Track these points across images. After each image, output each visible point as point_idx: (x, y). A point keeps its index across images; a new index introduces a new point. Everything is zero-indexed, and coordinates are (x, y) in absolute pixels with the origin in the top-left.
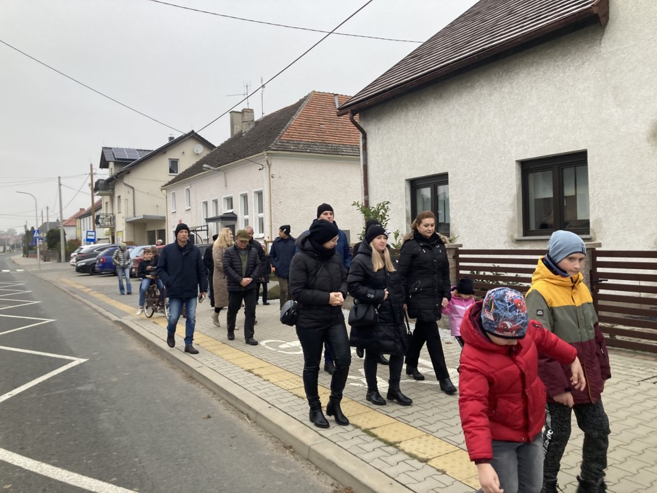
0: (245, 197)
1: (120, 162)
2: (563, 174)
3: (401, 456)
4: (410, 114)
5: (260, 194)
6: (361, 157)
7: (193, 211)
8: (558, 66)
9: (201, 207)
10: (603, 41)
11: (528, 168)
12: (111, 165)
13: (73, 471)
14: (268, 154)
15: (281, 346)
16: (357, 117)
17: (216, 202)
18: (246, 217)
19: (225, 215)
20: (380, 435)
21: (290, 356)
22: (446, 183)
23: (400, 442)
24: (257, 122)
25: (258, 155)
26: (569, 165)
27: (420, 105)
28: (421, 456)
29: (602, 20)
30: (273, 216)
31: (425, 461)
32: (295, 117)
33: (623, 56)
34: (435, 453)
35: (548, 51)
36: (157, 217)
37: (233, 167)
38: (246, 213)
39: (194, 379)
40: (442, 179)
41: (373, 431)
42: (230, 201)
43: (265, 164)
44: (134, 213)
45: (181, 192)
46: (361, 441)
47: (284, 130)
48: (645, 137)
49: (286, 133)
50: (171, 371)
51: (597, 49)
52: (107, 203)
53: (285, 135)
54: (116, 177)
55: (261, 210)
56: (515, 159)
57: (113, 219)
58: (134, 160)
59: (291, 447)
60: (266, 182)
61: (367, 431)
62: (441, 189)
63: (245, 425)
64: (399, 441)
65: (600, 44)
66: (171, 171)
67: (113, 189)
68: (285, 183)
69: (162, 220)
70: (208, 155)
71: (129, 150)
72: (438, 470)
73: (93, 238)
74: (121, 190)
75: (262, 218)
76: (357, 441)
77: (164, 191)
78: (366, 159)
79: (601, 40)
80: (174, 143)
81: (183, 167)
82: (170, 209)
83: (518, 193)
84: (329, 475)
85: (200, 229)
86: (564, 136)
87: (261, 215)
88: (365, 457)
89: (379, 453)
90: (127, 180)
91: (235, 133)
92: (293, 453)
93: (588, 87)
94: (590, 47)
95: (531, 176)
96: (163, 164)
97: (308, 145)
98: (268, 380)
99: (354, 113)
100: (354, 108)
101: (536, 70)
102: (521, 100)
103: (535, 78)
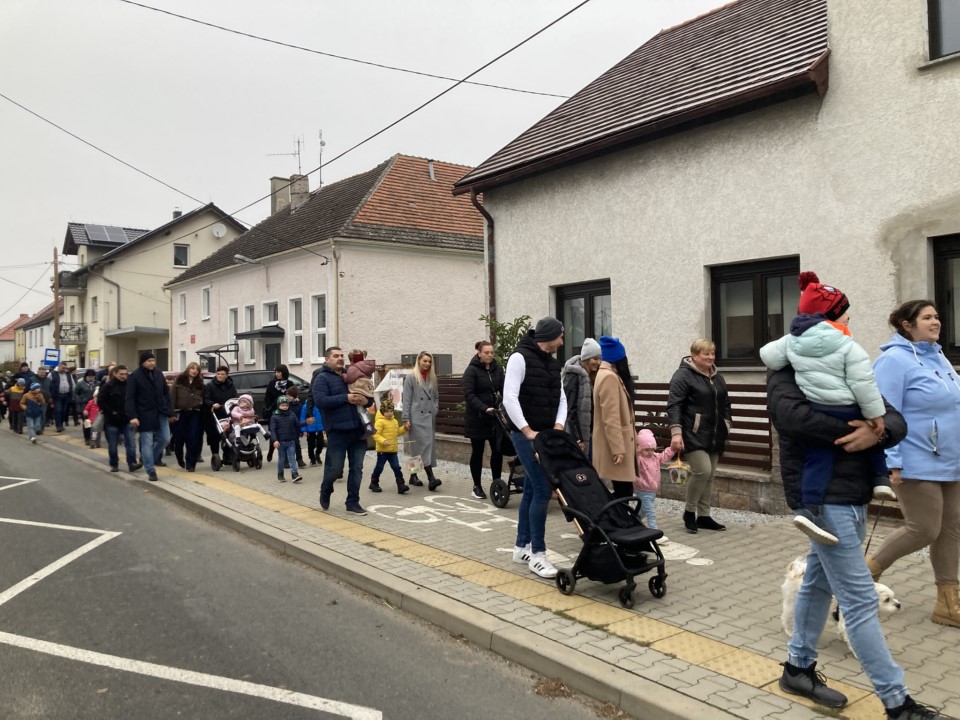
0: (297, 303)
1: (95, 247)
2: (766, 285)
3: (614, 641)
4: (557, 197)
5: (321, 300)
6: (486, 253)
7: (214, 324)
8: (762, 144)
9: (228, 317)
10: (820, 116)
11: (722, 277)
12: (83, 250)
13: (185, 668)
14: (336, 242)
15: (399, 513)
16: (480, 197)
17: (251, 309)
18: (299, 332)
19: (265, 330)
20: (578, 618)
21: (420, 525)
22: (607, 292)
23: (608, 625)
24: (313, 196)
25: (319, 243)
26: (774, 274)
27: (572, 186)
28: (638, 639)
29: (820, 89)
30: (340, 332)
31: (647, 645)
32: (373, 190)
33: (845, 137)
34: (656, 637)
35: (750, 124)
36: (156, 329)
37: (280, 259)
38: (299, 326)
39: (290, 556)
40: (602, 287)
41: (569, 613)
42: (273, 309)
43: (330, 256)
44: (119, 324)
45: (195, 294)
46: (557, 625)
47: (358, 208)
48: (873, 242)
49: (361, 213)
50: (251, 546)
51: (811, 125)
52: (73, 307)
53: (360, 216)
54: (92, 267)
55: (322, 322)
56: (703, 264)
57: (82, 332)
58: (120, 244)
59: (461, 636)
60: (332, 283)
61: (560, 614)
62: (598, 300)
63: (388, 612)
64: (605, 623)
65: (817, 119)
66: (177, 262)
67: (85, 287)
68: (359, 285)
69: (164, 335)
70: (236, 241)
71: (110, 229)
72: (666, 655)
73: (55, 359)
74: (97, 289)
75: (324, 335)
76: (551, 625)
77: (168, 292)
78: (492, 257)
79: (817, 114)
80: (181, 221)
81: (195, 258)
82: (178, 319)
83: (706, 309)
84: (525, 666)
85: (225, 349)
86: (769, 235)
87: (322, 330)
88: (570, 642)
89: (583, 638)
90: (107, 274)
91: (278, 208)
92: (466, 642)
93: (801, 173)
94: (803, 123)
95: (723, 287)
96: (165, 251)
97: (394, 231)
98: (400, 556)
99: (477, 192)
100: (477, 185)
101: (734, 148)
102: (713, 186)
103: (731, 158)
